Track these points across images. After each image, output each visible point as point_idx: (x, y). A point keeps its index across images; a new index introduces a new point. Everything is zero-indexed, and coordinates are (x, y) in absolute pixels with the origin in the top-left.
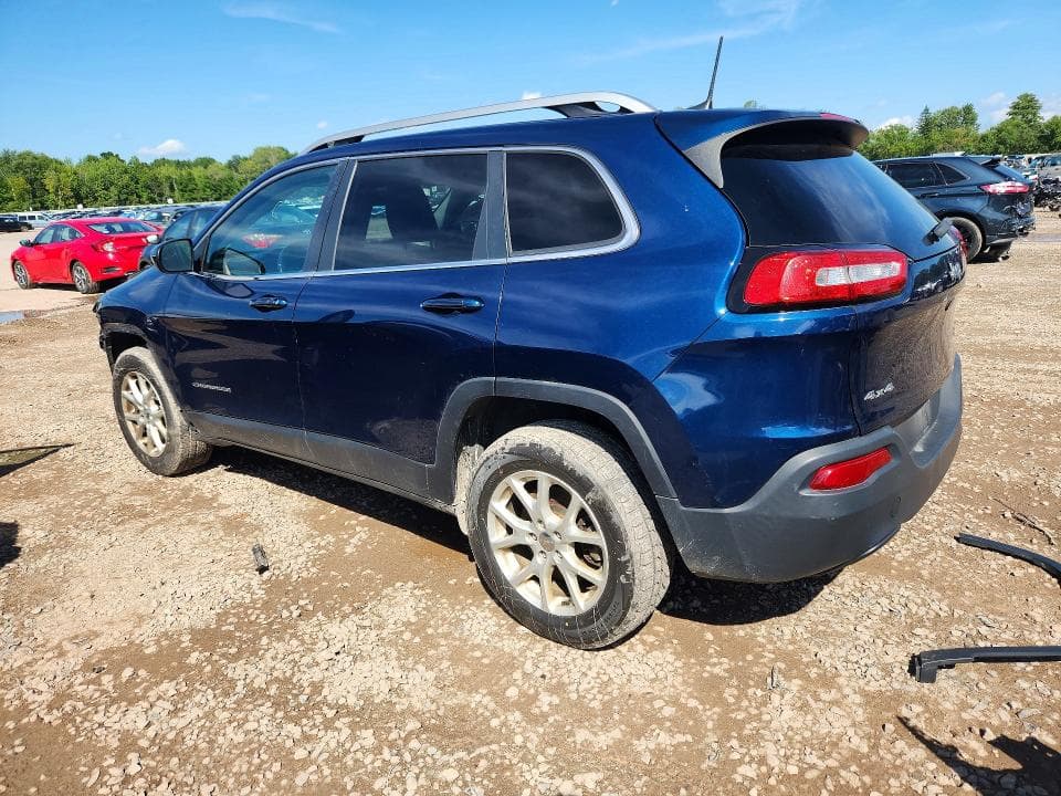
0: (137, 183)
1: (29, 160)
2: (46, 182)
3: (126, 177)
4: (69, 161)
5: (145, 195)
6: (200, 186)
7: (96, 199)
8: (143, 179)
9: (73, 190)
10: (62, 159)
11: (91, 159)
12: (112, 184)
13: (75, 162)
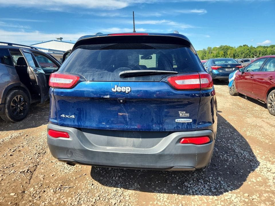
0: (250, 52)
1: (225, 48)
2: (228, 52)
3: (248, 51)
4: (235, 47)
5: (251, 56)
6: (268, 53)
7: (238, 56)
8: (253, 51)
9: (233, 54)
10: (233, 47)
11: (241, 47)
12: (244, 53)
13: (236, 47)
